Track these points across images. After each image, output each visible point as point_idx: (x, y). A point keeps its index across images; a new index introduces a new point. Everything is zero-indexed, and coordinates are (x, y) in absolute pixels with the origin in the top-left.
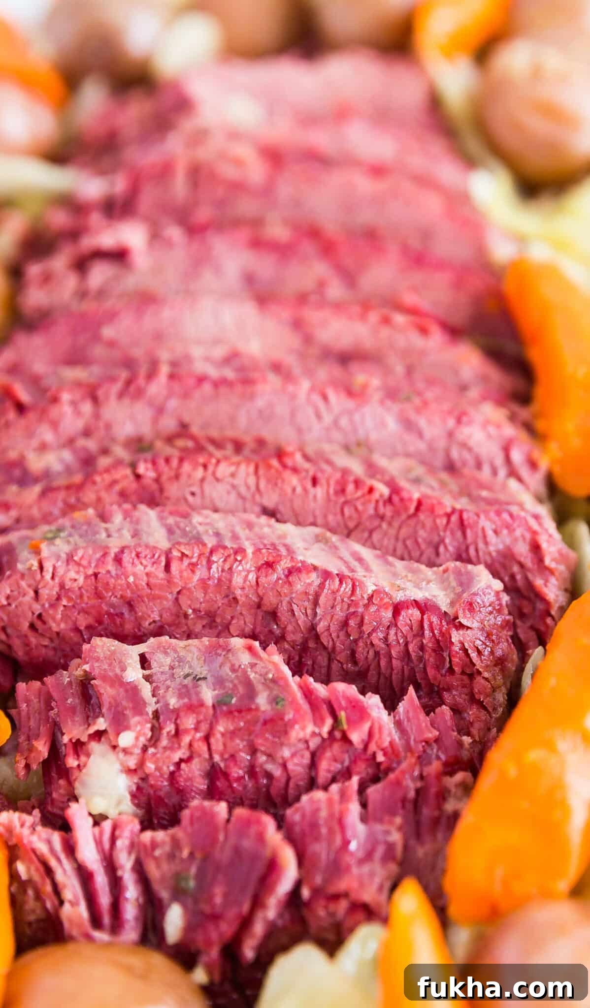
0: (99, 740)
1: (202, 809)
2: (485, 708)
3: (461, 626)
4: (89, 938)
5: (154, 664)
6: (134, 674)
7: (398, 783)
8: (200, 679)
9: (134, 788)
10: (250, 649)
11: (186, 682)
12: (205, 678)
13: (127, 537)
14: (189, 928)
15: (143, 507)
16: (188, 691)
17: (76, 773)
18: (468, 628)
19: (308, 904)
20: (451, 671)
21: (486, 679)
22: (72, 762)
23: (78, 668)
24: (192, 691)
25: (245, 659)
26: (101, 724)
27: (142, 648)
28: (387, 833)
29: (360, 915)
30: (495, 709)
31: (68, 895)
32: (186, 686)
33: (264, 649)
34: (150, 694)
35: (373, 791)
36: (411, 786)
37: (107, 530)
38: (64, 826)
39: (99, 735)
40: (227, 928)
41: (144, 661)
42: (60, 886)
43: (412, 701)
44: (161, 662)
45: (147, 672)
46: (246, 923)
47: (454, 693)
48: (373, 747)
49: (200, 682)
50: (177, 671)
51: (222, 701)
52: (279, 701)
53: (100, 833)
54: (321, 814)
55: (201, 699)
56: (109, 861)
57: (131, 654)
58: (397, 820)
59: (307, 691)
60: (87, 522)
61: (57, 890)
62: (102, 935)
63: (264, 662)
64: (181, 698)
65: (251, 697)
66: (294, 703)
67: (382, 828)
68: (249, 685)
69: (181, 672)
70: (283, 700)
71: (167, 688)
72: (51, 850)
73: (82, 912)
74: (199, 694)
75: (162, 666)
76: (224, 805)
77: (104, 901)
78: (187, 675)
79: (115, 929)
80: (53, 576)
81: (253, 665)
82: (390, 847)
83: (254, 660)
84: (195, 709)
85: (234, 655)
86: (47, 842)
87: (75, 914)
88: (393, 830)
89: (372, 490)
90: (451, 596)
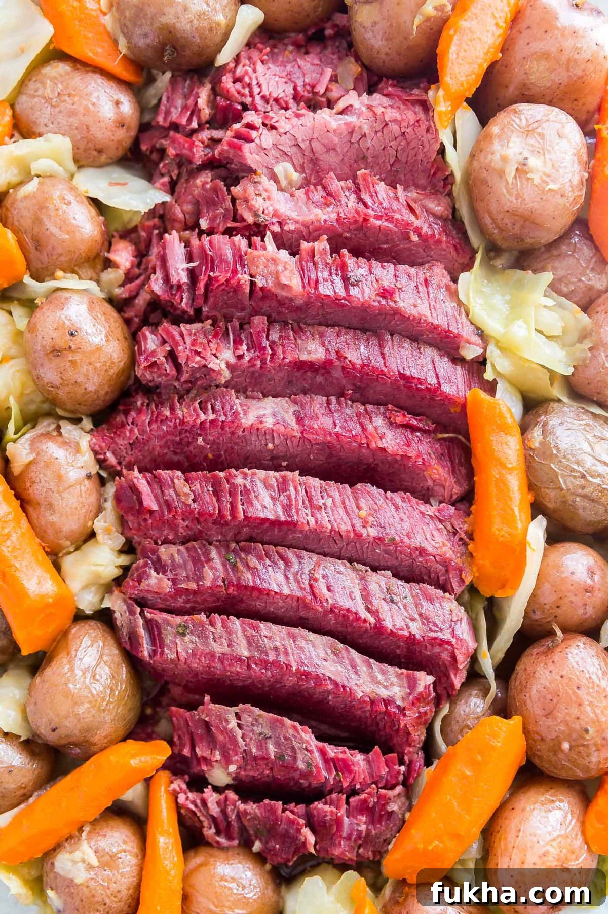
0: (217, 763)
3: (405, 715)
4: (217, 842)
5: (242, 719)
6: (233, 723)
7: (364, 799)
8: (267, 738)
10: (295, 728)
11: (260, 737)
12: (270, 737)
14: (264, 852)
15: (232, 618)
16: (261, 745)
18: (410, 716)
23: (203, 714)
24: (264, 745)
25: (291, 731)
26: (218, 756)
27: (236, 709)
28: (358, 824)
31: (205, 825)
32: (260, 741)
34: (241, 739)
35: (353, 800)
36: (372, 802)
37: (213, 634)
39: (216, 761)
41: (238, 717)
43: (376, 751)
44: (247, 719)
45: (239, 723)
48: (354, 783)
49: (268, 740)
50: (255, 728)
51: (279, 757)
52: (309, 765)
53: (220, 800)
54: (328, 818)
55: (268, 754)
56: (224, 812)
57: (230, 713)
58: (364, 819)
59: (323, 753)
60: (202, 625)
61: (201, 822)
62: (222, 840)
63: (302, 737)
64: (258, 750)
65: (295, 759)
66: (317, 767)
67: (356, 822)
68: (293, 748)
69: (258, 730)
70: (311, 764)
71: (251, 739)
72: (196, 806)
73: (213, 830)
74: (267, 749)
75: (247, 722)
76: (281, 803)
77: (223, 825)
78: (261, 734)
79: (230, 838)
80: (185, 663)
81: (295, 737)
82: (360, 832)
83: (296, 735)
84: (265, 758)
85: (286, 728)
86: (194, 803)
87: (209, 832)
88: (362, 824)
89: (365, 621)
90: (403, 693)
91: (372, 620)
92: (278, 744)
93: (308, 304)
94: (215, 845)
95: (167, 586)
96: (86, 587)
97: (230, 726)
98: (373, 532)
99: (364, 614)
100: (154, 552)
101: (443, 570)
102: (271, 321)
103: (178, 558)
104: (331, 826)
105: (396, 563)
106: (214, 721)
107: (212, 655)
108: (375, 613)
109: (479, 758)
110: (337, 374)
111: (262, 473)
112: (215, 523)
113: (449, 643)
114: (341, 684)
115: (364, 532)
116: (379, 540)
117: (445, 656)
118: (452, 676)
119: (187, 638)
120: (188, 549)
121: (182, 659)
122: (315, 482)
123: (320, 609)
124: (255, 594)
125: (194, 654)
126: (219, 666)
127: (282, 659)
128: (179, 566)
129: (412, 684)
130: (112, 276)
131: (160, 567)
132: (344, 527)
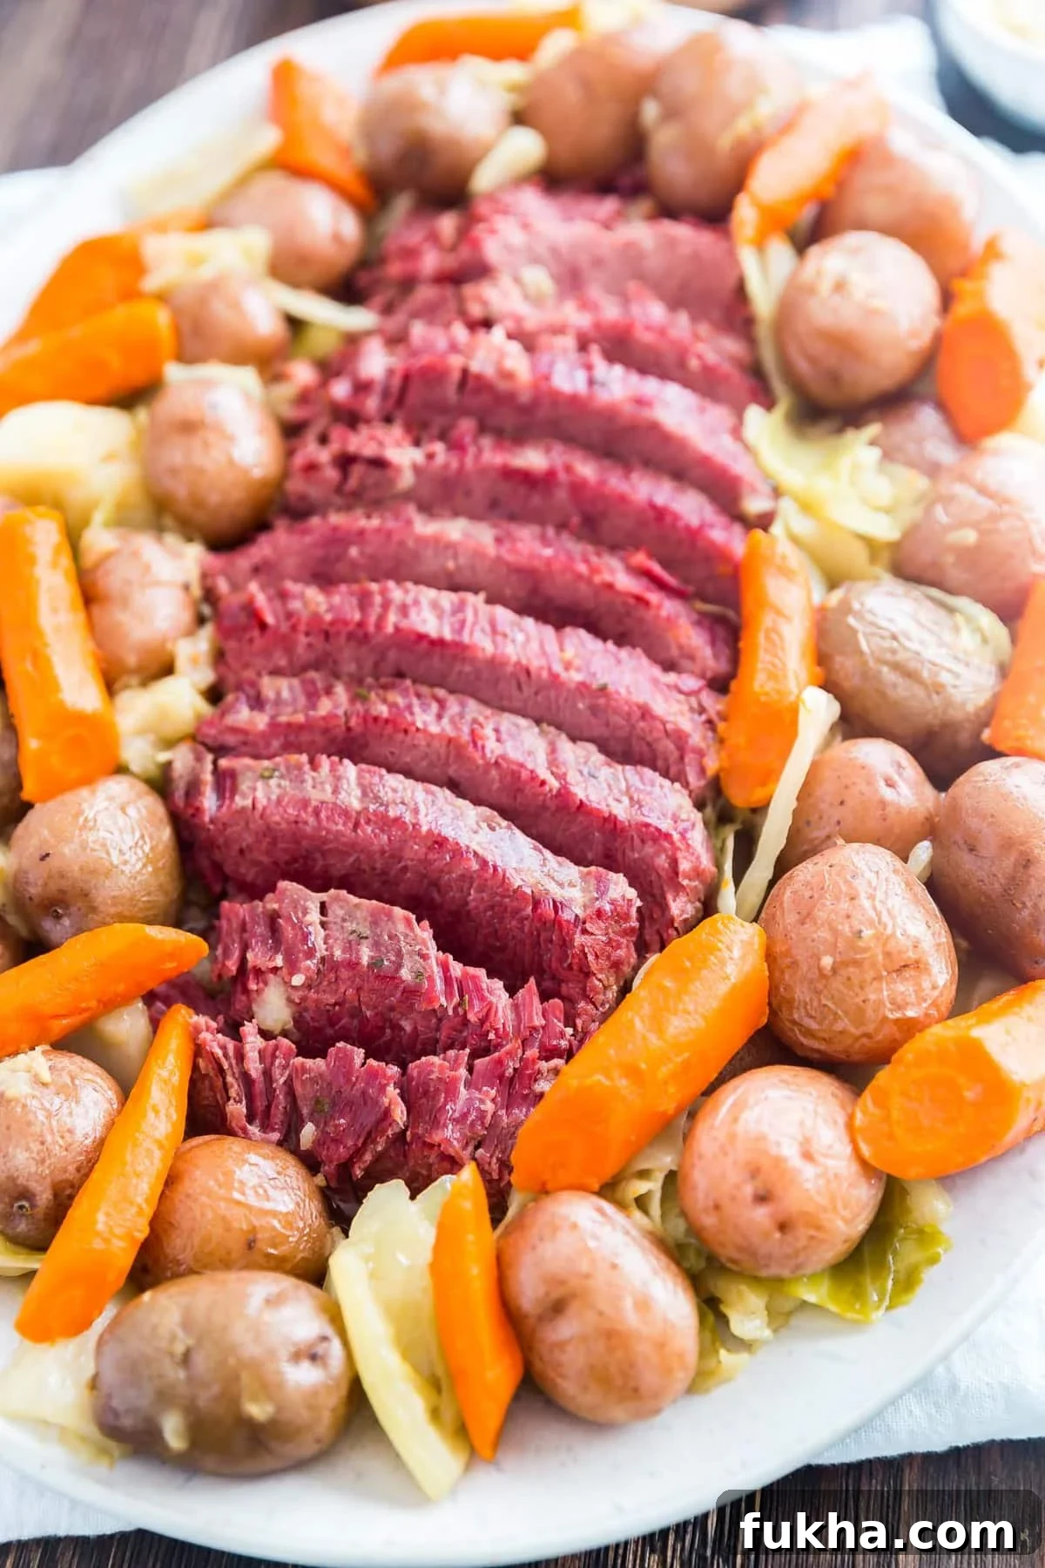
0: (275, 974)
1: (345, 1049)
2: (594, 1004)
3: (585, 932)
4: (244, 1130)
5: (330, 912)
6: (314, 916)
7: (500, 1062)
8: (362, 938)
9: (297, 1015)
10: (408, 921)
11: (351, 937)
12: (366, 938)
13: (327, 794)
14: (318, 1143)
15: (346, 762)
16: (350, 947)
17: (255, 995)
18: (592, 934)
19: (410, 1144)
20: (570, 967)
21: (600, 980)
22: (253, 986)
23: (271, 903)
24: (354, 946)
25: (401, 927)
26: (279, 961)
27: (323, 896)
28: (482, 1101)
29: (446, 1165)
30: (603, 1005)
31: (233, 1093)
32: (350, 942)
33: (418, 923)
34: (322, 942)
35: (480, 1063)
36: (510, 1067)
37: (314, 778)
38: (237, 1037)
39: (275, 970)
40: (343, 1152)
41: (323, 909)
42: (229, 1085)
43: (530, 989)
44: (336, 912)
45: (324, 919)
46: (358, 1152)
47: (570, 985)
48: (487, 1026)
49: (363, 941)
50: (347, 924)
51: (375, 963)
52: (419, 974)
53: (265, 1049)
54: (433, 1076)
55: (359, 958)
56: (267, 1074)
57: (313, 900)
58: (493, 1092)
59: (445, 968)
60: (299, 767)
61: (226, 1087)
62: (254, 1130)
63: (416, 936)
64: (344, 952)
65: (399, 966)
66: (431, 979)
67: (479, 1096)
68: (399, 954)
69: (350, 926)
70: (422, 975)
71: (336, 939)
72: (226, 1055)
73: (242, 1108)
74: (358, 952)
75: (337, 916)
76: (362, 1051)
77: (260, 1104)
78: (354, 932)
79: (266, 1127)
80: (262, 816)
81: (406, 936)
82: (482, 1115)
83: (408, 932)
84: (353, 965)
85: (394, 923)
86: (224, 1048)
87: (237, 1109)
88: (487, 1101)
89: (543, 783)
90: (586, 900)
91: (554, 784)
92: (376, 945)
93: (535, 403)
94: (240, 1132)
95: (261, 721)
96: (142, 732)
97: (309, 918)
98: (576, 677)
99: (544, 773)
100: (253, 684)
101: (676, 754)
102: (482, 429)
103: (285, 694)
104: (437, 1090)
105: (605, 732)
106: (286, 908)
107: (305, 803)
108: (561, 777)
109: (688, 964)
110: (561, 495)
111: (432, 593)
112: (350, 636)
113: (667, 836)
114: (490, 863)
115: (564, 675)
116: (583, 687)
117: (662, 861)
118: (670, 897)
119: (273, 782)
120: (303, 682)
121: (259, 806)
122: (503, 614)
123: (480, 762)
124: (389, 729)
125: (279, 801)
126: (312, 820)
127: (408, 818)
128: (286, 703)
129: (602, 890)
130: (286, 391)
131: (257, 703)
132: (535, 663)
